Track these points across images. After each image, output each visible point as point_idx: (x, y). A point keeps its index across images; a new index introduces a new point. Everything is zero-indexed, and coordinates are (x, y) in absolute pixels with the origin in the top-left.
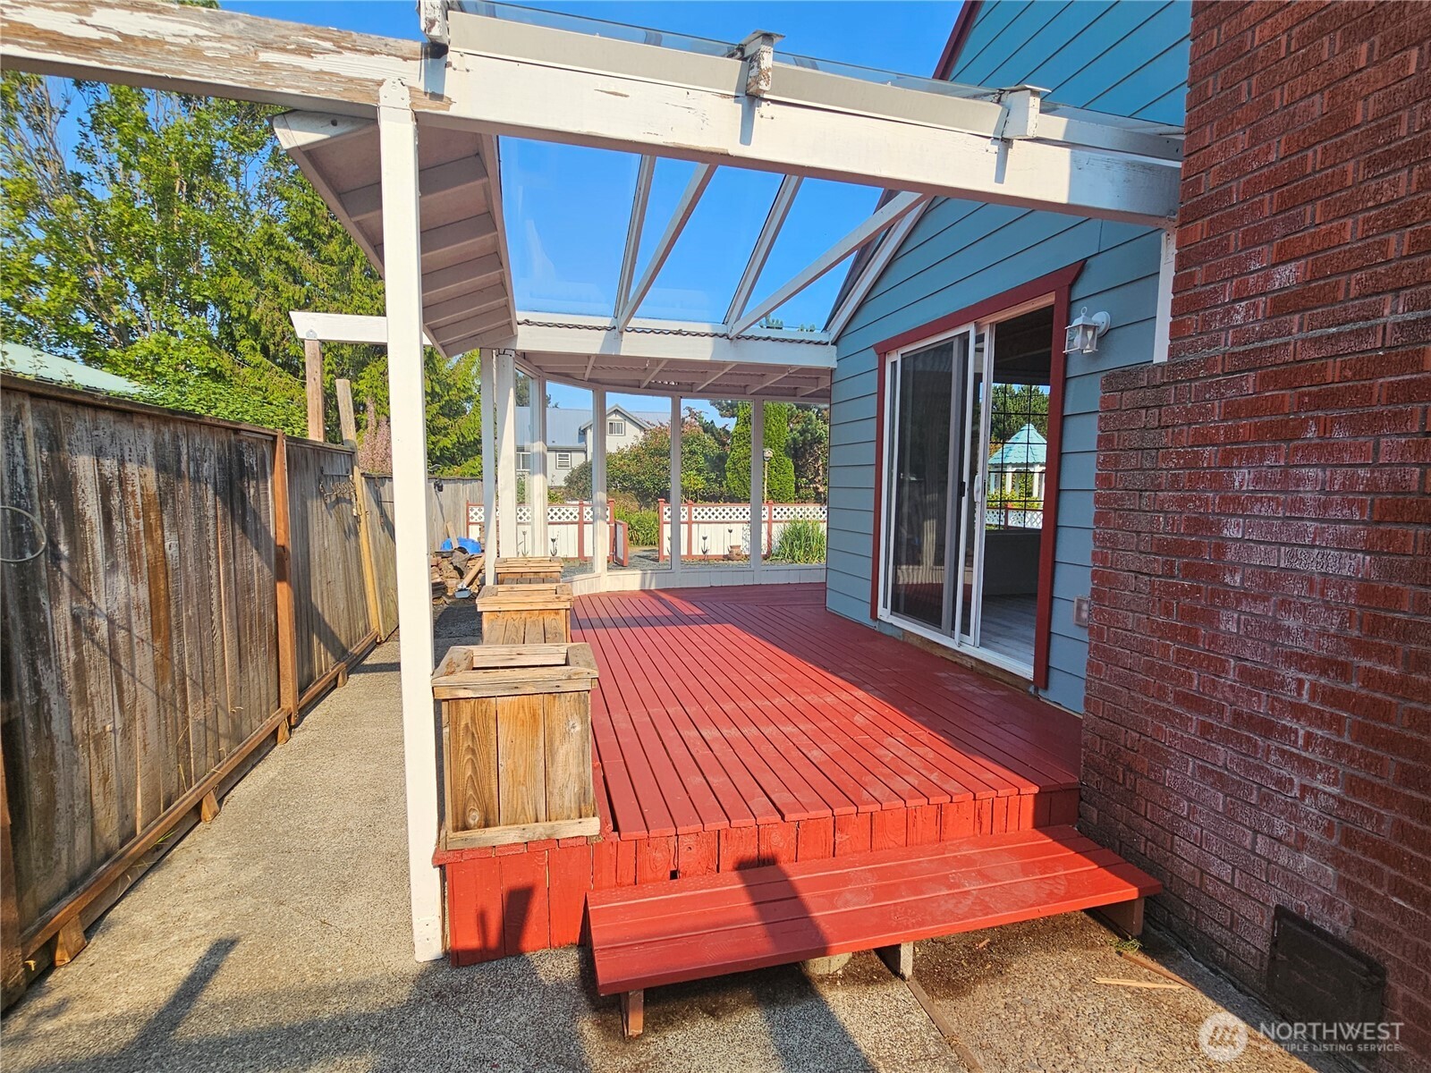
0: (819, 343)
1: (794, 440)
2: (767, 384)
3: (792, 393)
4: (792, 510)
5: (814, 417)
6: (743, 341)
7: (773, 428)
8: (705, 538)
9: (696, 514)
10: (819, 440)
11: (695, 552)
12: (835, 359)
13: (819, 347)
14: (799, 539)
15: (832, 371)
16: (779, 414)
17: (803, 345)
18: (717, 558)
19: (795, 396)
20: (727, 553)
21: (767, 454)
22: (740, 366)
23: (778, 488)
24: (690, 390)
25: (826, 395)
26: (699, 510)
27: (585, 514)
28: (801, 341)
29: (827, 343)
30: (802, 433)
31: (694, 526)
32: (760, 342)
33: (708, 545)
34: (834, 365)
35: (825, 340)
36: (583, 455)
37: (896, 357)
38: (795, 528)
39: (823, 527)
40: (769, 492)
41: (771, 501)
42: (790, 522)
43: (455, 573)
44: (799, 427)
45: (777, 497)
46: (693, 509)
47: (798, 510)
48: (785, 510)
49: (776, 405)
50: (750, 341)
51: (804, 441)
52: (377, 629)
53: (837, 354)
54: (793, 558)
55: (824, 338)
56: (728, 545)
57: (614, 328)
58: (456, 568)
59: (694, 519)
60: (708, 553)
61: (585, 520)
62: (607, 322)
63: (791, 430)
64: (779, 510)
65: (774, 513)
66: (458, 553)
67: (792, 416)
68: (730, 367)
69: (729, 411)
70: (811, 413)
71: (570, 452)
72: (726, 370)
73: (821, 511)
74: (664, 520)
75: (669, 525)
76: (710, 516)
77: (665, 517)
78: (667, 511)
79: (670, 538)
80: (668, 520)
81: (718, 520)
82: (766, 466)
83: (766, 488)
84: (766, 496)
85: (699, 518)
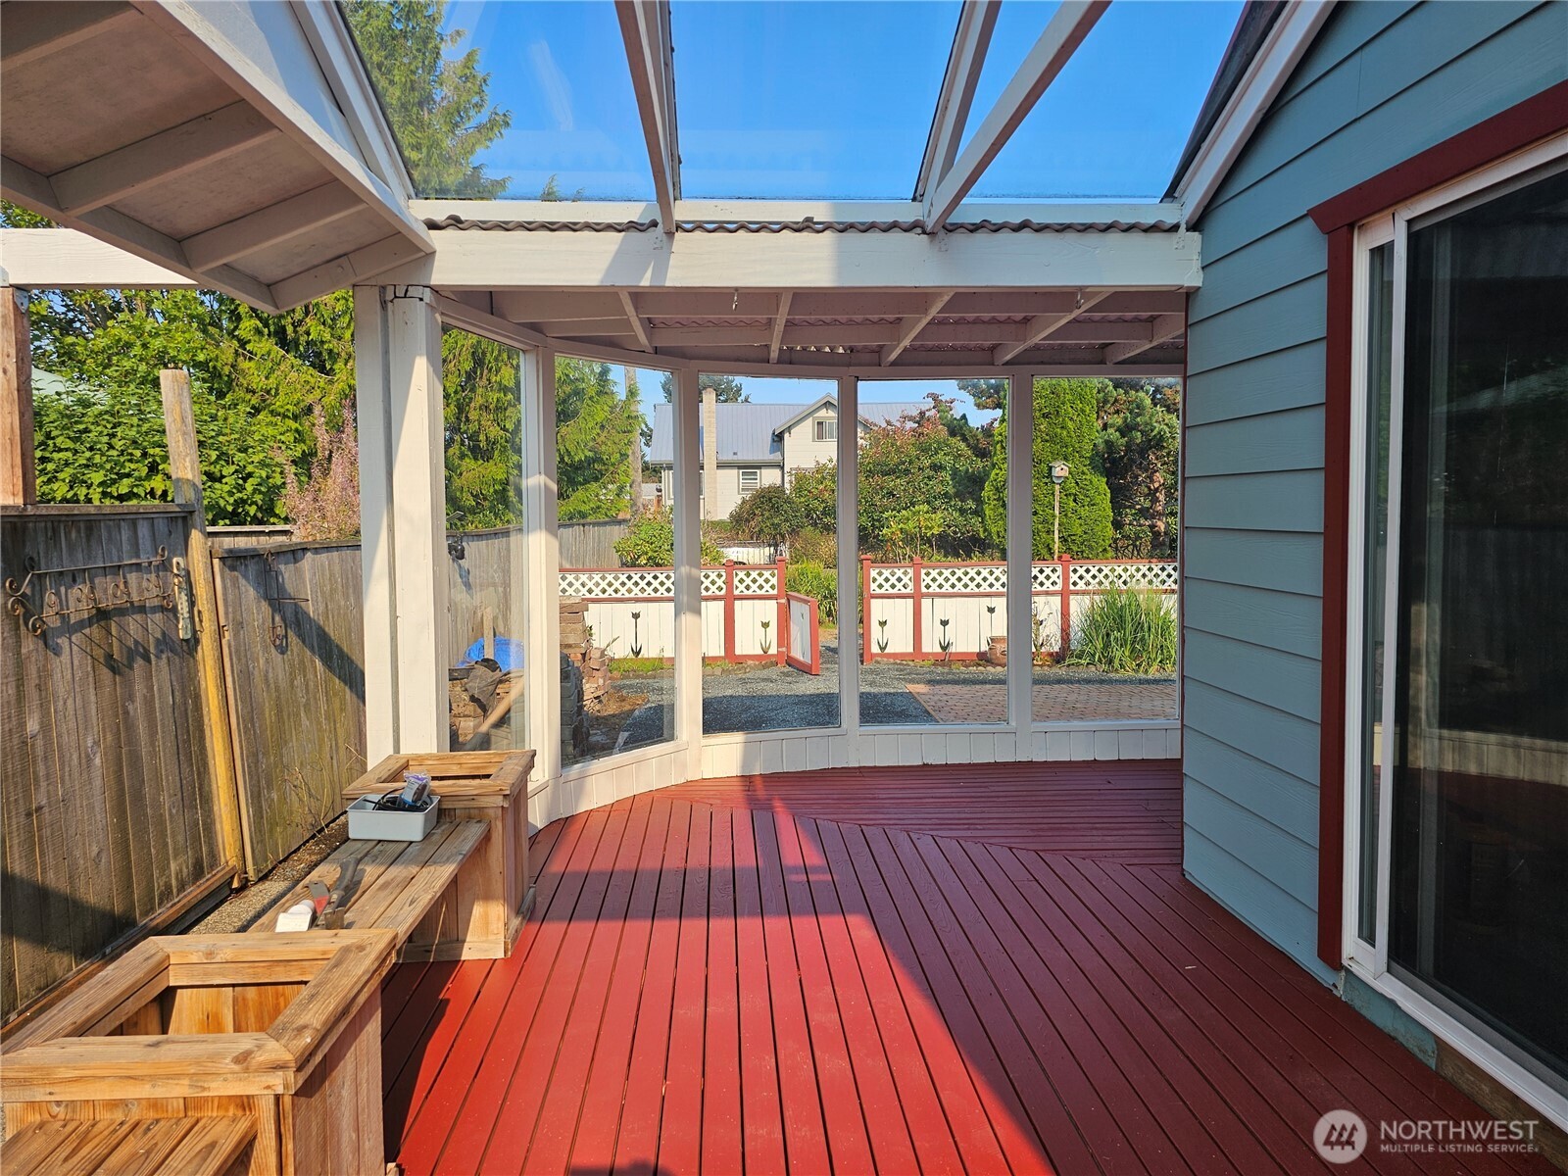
0: (1154, 228)
1: (1109, 444)
2: (1037, 339)
3: (1097, 358)
4: (1106, 571)
5: (1148, 401)
6: (960, 238)
7: (1070, 424)
8: (945, 623)
9: (928, 580)
10: (1158, 442)
11: (926, 648)
12: (1197, 264)
13: (1157, 238)
14: (1121, 627)
15: (1189, 295)
16: (1082, 398)
17: (1114, 237)
18: (964, 659)
19: (1103, 362)
20: (985, 648)
21: (1056, 472)
22: (963, 298)
23: (1079, 532)
24: (874, 363)
25: (1173, 357)
26: (934, 573)
27: (736, 581)
28: (1108, 228)
29: (1175, 228)
30: (1125, 430)
31: (926, 603)
32: (1005, 236)
33: (950, 636)
34: (1192, 278)
35: (1171, 221)
36: (778, 472)
37: (1393, 231)
38: (1111, 605)
39: (1170, 603)
40: (1063, 540)
41: (1067, 557)
42: (1102, 592)
43: (471, 708)
44: (1118, 420)
45: (1077, 549)
46: (923, 571)
47: (1119, 570)
48: (1094, 571)
49: (1075, 382)
50: (981, 237)
51: (1128, 446)
52: (233, 862)
53: (1202, 253)
54: (1110, 662)
55: (1171, 214)
56: (987, 634)
57: (654, 224)
58: (473, 699)
59: (924, 590)
60: (952, 649)
61: (736, 592)
62: (633, 212)
63: (1105, 427)
64: (1081, 571)
65: (1074, 577)
66: (481, 670)
67: (1105, 402)
68: (939, 305)
69: (989, 399)
70: (1141, 394)
71: (759, 467)
72: (933, 312)
73: (1166, 573)
74: (872, 592)
75: (880, 600)
76: (953, 584)
77: (873, 586)
78: (877, 577)
79: (883, 624)
80: (878, 591)
81: (968, 590)
82: (1057, 493)
83: (1056, 532)
84: (1056, 546)
85: (934, 588)
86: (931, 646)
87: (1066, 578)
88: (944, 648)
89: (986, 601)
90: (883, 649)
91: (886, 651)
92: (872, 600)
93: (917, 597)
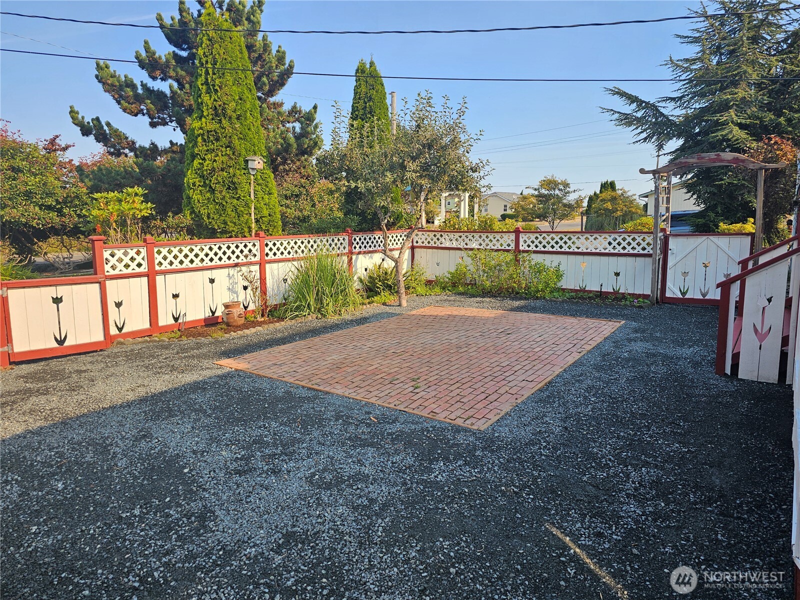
9: (160, 258)
11: (162, 322)
18: (194, 326)
20: (208, 314)
21: (254, 165)
26: (165, 252)
33: (181, 309)
40: (257, 221)
41: (263, 234)
46: (154, 250)
56: (209, 302)
59: (157, 268)
60: (184, 319)
74: (107, 274)
75: (115, 281)
76: (181, 260)
77: (107, 268)
78: (110, 258)
79: (119, 305)
80: (112, 272)
81: (194, 265)
82: (253, 182)
83: (253, 214)
84: (253, 226)
85: (166, 265)
86: (165, 319)
87: (262, 250)
88: (176, 319)
89: (208, 274)
90: (120, 329)
91: (124, 331)
92: (108, 282)
93: (150, 275)
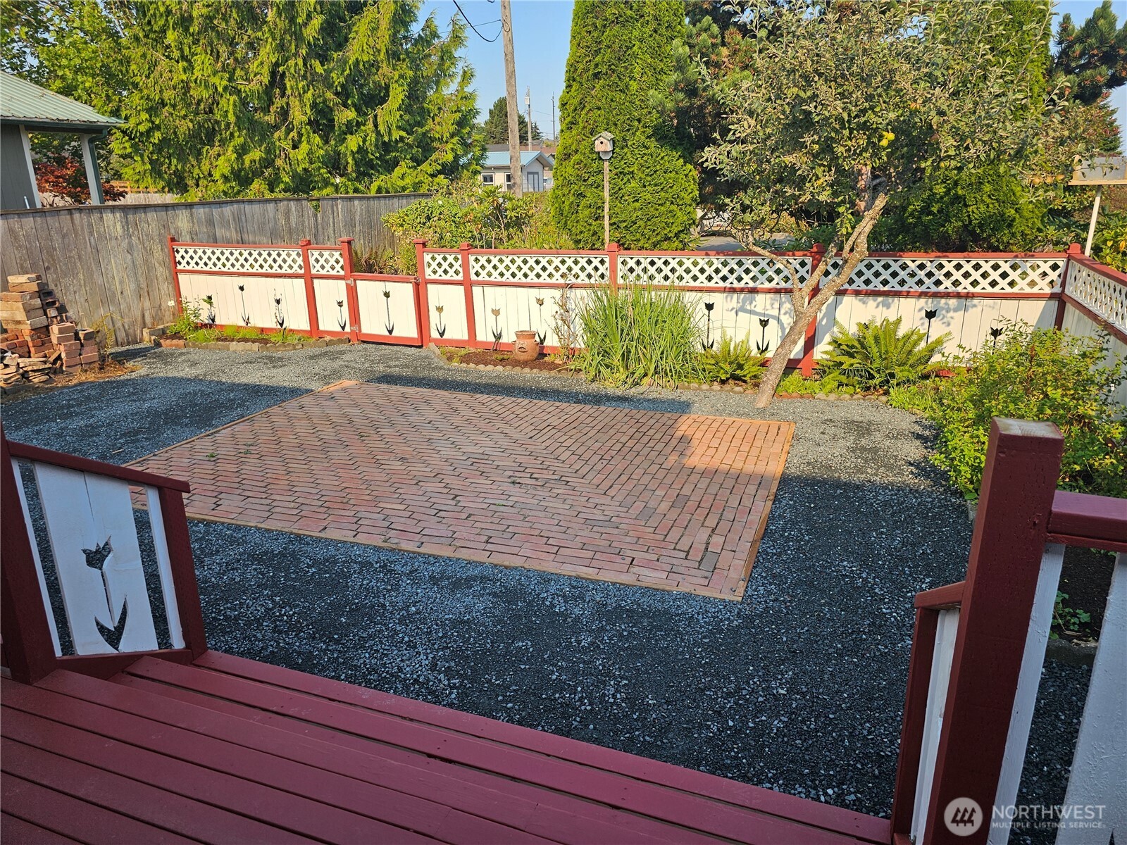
8: (496, 313)
9: (477, 267)
11: (481, 336)
26: (483, 260)
27: (312, 261)
31: (477, 291)
33: (502, 326)
41: (616, 246)
46: (472, 258)
48: (646, 263)
59: (474, 277)
64: (631, 263)
65: (624, 270)
73: (728, 268)
74: (427, 277)
75: (435, 286)
76: (502, 273)
77: (428, 271)
78: (431, 261)
79: (440, 309)
81: (516, 279)
82: (606, 171)
83: (607, 218)
84: (607, 234)
85: (483, 276)
86: (485, 335)
87: (613, 269)
89: (534, 292)
90: (442, 334)
91: (444, 337)
92: (429, 286)
93: (468, 285)
